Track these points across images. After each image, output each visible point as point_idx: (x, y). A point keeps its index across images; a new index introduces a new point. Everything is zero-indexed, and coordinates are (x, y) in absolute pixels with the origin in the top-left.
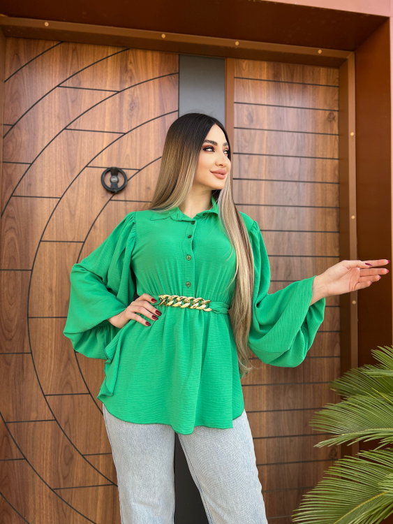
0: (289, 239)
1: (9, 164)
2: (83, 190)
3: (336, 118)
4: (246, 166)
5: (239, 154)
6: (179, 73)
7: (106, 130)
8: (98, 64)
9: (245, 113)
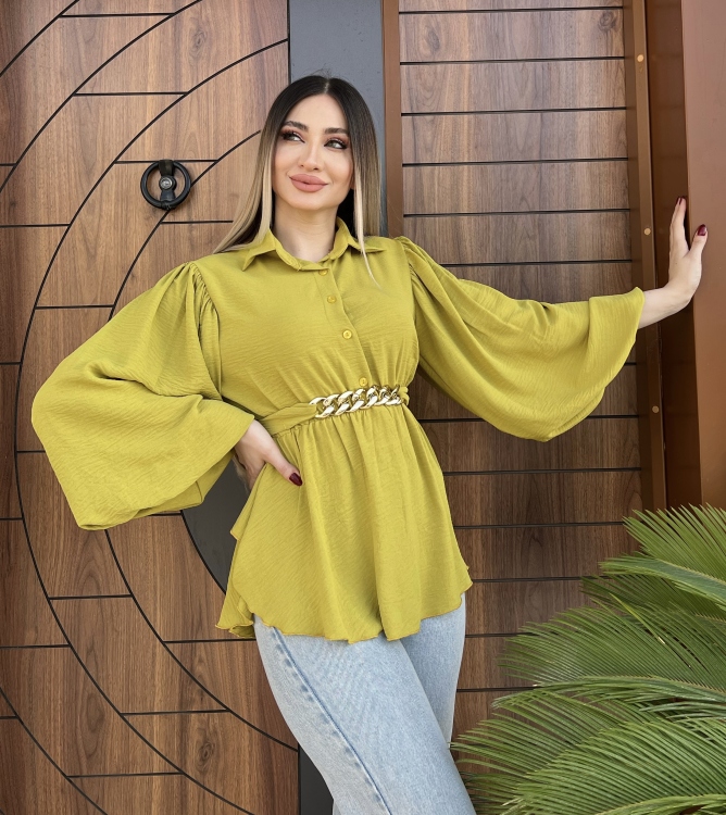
0: (523, 281)
2: (109, 208)
3: (619, 23)
4: (429, 139)
5: (413, 114)
7: (149, 90)
9: (424, 31)
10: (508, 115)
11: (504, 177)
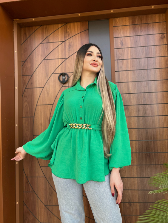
0: (144, 97)
1: (24, 76)
2: (52, 84)
3: (166, 37)
4: (121, 65)
5: (117, 60)
6: (88, 29)
7: (59, 58)
8: (56, 32)
9: (119, 41)
10: (140, 59)
11: (139, 73)
